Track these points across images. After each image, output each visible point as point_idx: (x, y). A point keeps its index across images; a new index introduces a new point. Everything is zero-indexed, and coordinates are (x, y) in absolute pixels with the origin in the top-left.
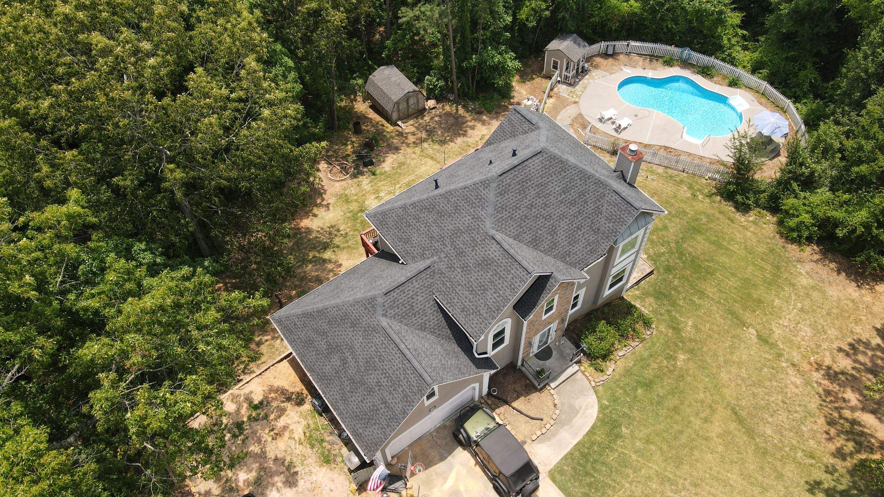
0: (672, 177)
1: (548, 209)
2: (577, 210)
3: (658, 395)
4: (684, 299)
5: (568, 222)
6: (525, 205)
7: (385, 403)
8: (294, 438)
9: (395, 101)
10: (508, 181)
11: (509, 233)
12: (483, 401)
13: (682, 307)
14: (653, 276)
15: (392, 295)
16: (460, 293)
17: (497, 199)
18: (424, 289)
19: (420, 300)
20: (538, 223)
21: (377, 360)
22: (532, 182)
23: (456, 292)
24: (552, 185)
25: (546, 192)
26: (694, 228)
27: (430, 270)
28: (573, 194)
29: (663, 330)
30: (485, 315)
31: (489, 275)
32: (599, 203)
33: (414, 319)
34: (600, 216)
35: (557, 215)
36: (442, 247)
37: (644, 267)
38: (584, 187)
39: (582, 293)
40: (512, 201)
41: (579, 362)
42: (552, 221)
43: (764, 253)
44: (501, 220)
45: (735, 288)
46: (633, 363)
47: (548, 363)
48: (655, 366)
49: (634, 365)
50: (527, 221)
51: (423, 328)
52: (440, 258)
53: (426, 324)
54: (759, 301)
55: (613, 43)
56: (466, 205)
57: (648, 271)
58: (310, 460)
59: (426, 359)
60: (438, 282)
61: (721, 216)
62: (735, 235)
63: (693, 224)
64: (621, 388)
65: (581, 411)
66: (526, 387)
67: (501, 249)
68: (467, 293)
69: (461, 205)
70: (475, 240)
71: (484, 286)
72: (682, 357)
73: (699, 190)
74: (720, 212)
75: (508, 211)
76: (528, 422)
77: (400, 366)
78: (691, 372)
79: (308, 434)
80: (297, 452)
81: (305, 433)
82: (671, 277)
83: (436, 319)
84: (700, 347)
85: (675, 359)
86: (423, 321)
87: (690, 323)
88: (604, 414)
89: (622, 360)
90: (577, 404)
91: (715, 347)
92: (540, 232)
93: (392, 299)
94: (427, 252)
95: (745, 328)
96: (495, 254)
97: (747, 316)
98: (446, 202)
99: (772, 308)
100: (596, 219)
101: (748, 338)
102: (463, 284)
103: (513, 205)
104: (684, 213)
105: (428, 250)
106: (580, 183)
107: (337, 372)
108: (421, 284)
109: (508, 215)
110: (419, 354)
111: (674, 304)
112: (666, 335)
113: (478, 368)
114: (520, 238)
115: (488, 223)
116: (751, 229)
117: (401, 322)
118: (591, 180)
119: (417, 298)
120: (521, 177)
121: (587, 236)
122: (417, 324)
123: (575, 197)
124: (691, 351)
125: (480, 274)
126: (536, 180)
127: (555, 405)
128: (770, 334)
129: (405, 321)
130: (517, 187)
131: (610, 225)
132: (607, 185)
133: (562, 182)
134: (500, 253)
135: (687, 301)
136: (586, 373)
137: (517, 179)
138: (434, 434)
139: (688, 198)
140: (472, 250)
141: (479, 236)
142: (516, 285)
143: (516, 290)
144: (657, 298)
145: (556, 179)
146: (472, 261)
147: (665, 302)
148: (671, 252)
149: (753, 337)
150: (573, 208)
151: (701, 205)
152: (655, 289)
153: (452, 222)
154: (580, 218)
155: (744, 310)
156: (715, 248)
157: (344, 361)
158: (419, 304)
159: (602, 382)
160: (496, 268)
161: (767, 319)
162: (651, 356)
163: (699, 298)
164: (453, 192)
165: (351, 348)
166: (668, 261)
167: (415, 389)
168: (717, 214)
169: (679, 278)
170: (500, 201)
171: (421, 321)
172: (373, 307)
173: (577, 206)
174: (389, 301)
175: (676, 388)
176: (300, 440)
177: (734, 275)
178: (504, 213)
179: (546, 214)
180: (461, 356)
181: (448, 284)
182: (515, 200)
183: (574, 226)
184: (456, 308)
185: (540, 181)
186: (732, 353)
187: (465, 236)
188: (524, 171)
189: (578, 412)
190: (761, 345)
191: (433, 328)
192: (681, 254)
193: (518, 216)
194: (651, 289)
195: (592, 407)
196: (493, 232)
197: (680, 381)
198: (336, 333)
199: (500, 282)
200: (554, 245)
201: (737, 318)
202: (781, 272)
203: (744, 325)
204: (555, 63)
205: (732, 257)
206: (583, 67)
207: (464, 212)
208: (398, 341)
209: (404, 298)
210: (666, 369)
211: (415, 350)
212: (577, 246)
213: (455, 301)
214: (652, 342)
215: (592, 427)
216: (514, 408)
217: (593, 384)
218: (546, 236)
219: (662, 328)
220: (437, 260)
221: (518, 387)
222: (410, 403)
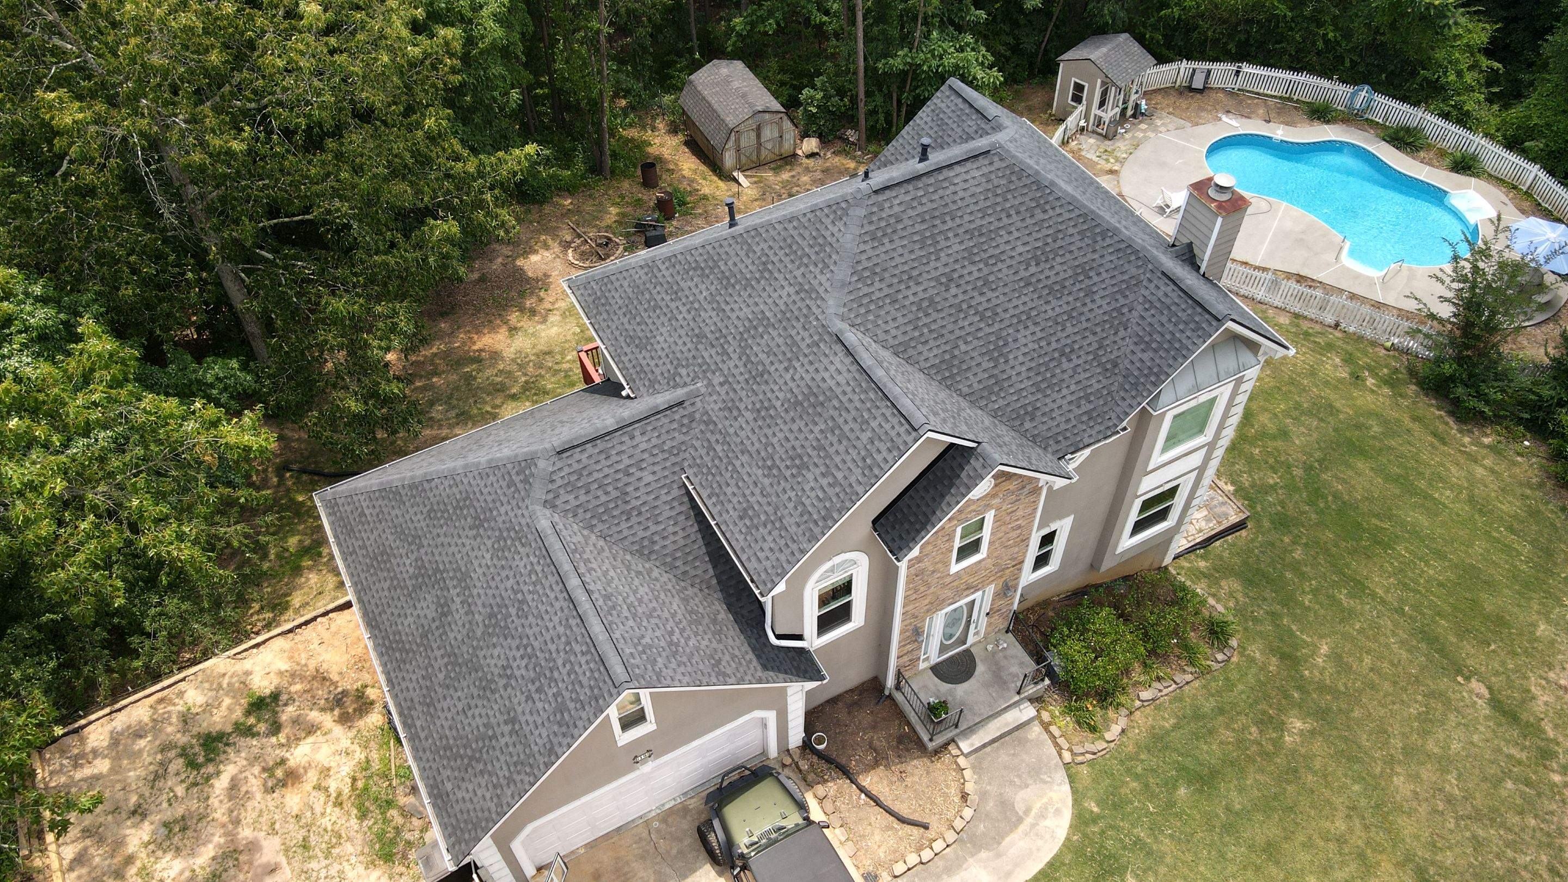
0: (1310, 335)
1: (990, 294)
2: (1065, 308)
3: (1228, 809)
4: (1315, 592)
5: (1039, 335)
6: (934, 274)
7: (513, 721)
8: (326, 789)
9: (731, 126)
10: (897, 209)
11: (882, 336)
12: (788, 761)
13: (1308, 609)
14: (1244, 533)
15: (577, 456)
16: (743, 472)
17: (862, 247)
18: (661, 456)
19: (646, 481)
20: (961, 324)
21: (513, 611)
22: (958, 221)
23: (735, 470)
24: (1006, 238)
25: (991, 252)
26: (1349, 442)
27: (681, 412)
28: (1058, 268)
29: (1258, 655)
30: (793, 529)
31: (816, 430)
32: (1122, 301)
33: (624, 525)
34: (1122, 333)
35: (1012, 312)
36: (718, 359)
37: (1224, 509)
38: (1090, 256)
39: (1064, 527)
40: (899, 260)
41: (1036, 700)
42: (997, 326)
43: (1515, 517)
44: (865, 301)
45: (1441, 585)
46: (1172, 721)
47: (961, 690)
48: (1228, 736)
49: (1176, 727)
50: (935, 315)
51: (644, 551)
52: (710, 384)
53: (654, 543)
54: (1499, 622)
55: (1206, 66)
56: (787, 260)
57: (1234, 519)
58: (349, 848)
59: (631, 623)
60: (697, 444)
61: (1415, 426)
62: (1449, 470)
63: (1348, 434)
64: (1137, 777)
65: (1029, 821)
66: (900, 741)
67: (854, 368)
68: (760, 472)
69: (775, 259)
70: (795, 343)
71: (800, 457)
72: (1298, 724)
73: (1371, 370)
74: (1415, 419)
75: (888, 281)
76: (889, 828)
77: (561, 630)
78: (1317, 764)
79: (360, 784)
80: (326, 822)
81: (354, 780)
82: (1286, 540)
83: (681, 534)
84: (1344, 706)
85: (1281, 727)
86: (648, 533)
87: (1324, 649)
88: (1085, 836)
89: (1148, 710)
90: (1021, 798)
91: (1382, 712)
92: (963, 348)
93: (576, 466)
94: (683, 372)
95: (1459, 679)
96: (839, 378)
97: (1469, 652)
98: (742, 254)
99: (1529, 642)
100: (1112, 338)
101: (1468, 701)
102: (753, 450)
103: (901, 268)
104: (1331, 409)
105: (687, 366)
106: (1079, 244)
107: (424, 636)
108: (654, 441)
109: (886, 291)
110: (614, 608)
111: (1288, 601)
112: (1262, 669)
113: (765, 667)
114: (911, 352)
115: (831, 302)
116: (1487, 462)
117: (591, 527)
118: (1108, 241)
119: (639, 474)
120: (930, 206)
121: (1083, 376)
122: (631, 539)
123: (1062, 275)
124: (1322, 714)
125: (795, 427)
126: (967, 218)
127: (964, 797)
128: (1523, 701)
129: (600, 526)
130: (918, 227)
131: (1146, 356)
132: (1147, 260)
133: (1035, 235)
134: (849, 376)
135: (1322, 598)
136: (1053, 729)
137: (920, 209)
138: (656, 824)
139: (1340, 381)
140: (786, 369)
141: (806, 334)
142: (879, 458)
143: (876, 471)
144: (1249, 582)
145: (1019, 224)
146: (781, 395)
147: (1268, 594)
148: (1291, 488)
149: (1480, 702)
150: (1054, 303)
151: (1370, 398)
152: (1245, 563)
153: (750, 301)
154: (1070, 330)
155: (1461, 637)
156: (1398, 491)
157: (444, 610)
158: (643, 490)
159: (1089, 756)
160: (836, 414)
161: (1516, 665)
162: (1221, 711)
163: (1351, 596)
164: (762, 231)
165: (464, 578)
166: (1282, 503)
167: (584, 693)
168: (1407, 421)
169: (1306, 545)
170: (871, 253)
171: (641, 534)
172: (526, 481)
173: (1065, 299)
174: (567, 470)
175: (1275, 797)
176: (339, 795)
177: (1441, 555)
178: (877, 285)
179: (985, 305)
180: (731, 633)
181: (719, 448)
182: (907, 257)
183: (1054, 345)
184: (730, 507)
185: (979, 222)
186: (1424, 733)
187: (774, 333)
188: (941, 192)
189: (1020, 820)
190: (1500, 725)
191: (672, 554)
192: (1316, 493)
193: (912, 299)
194: (1237, 560)
195: (1058, 812)
196: (839, 325)
197: (1289, 782)
198: (439, 541)
199: (841, 449)
200: (996, 385)
201: (1442, 651)
202: (1555, 564)
203: (1459, 672)
204: (1079, 88)
205: (1436, 515)
206: (1137, 106)
207: (780, 277)
208: (566, 567)
209: (606, 471)
210: (1254, 748)
211: (607, 597)
212: (1055, 395)
213: (729, 491)
214: (1227, 679)
215: (1050, 864)
216: (862, 789)
217: (1067, 756)
218: (979, 359)
219: (1256, 650)
220: (703, 390)
221: (880, 740)
222: (569, 729)
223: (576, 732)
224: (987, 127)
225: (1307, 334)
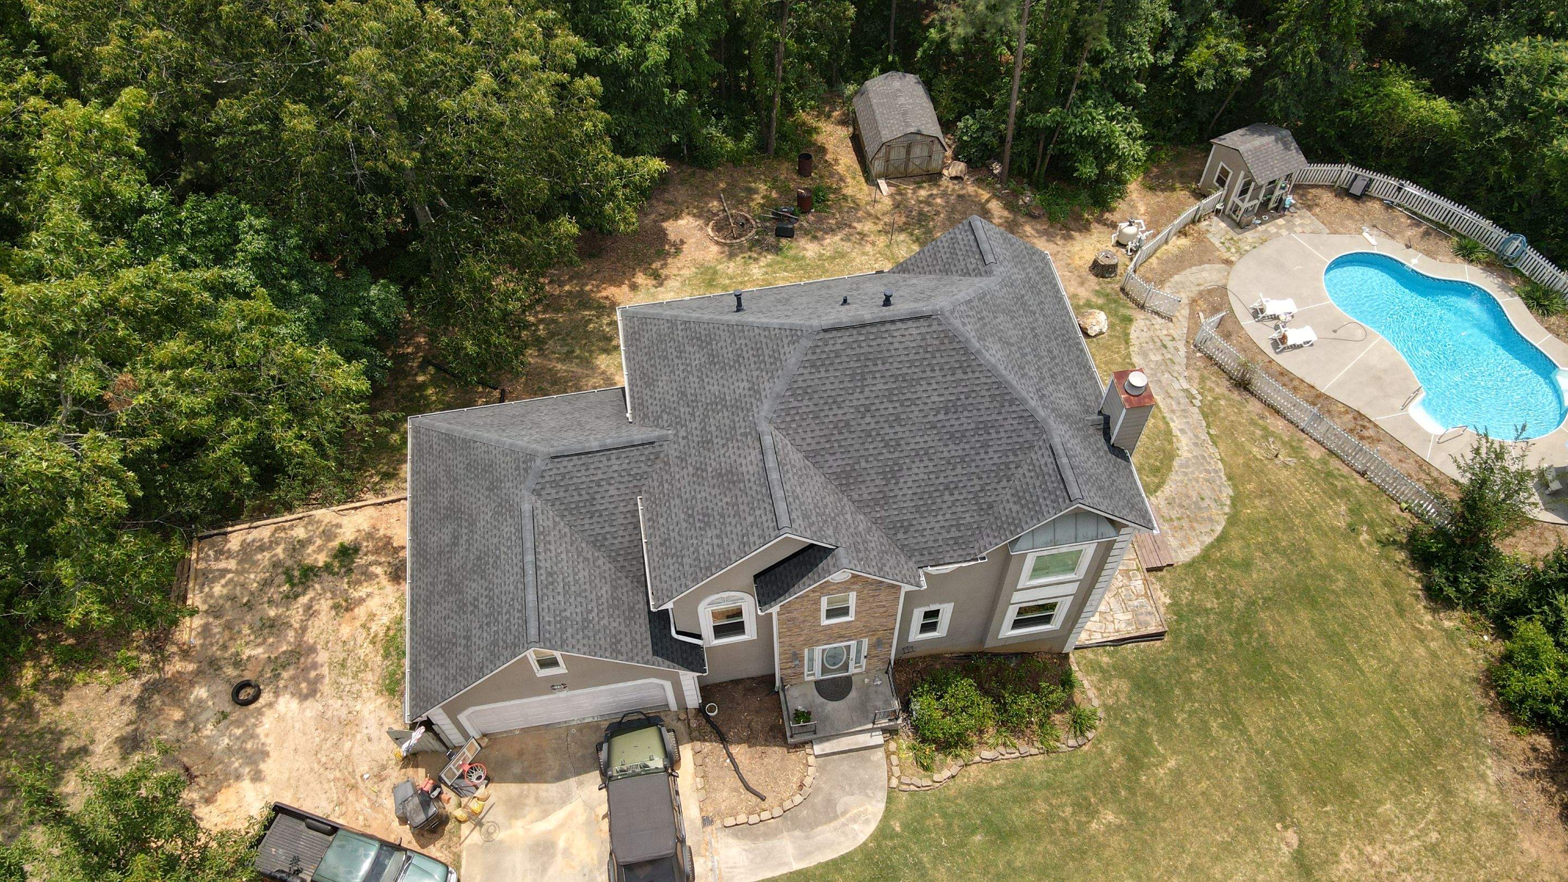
0: (1333, 476)
1: (898, 429)
2: (960, 453)
3: (1009, 863)
4: (1192, 713)
5: (931, 469)
6: (855, 403)
7: (468, 638)
8: (369, 629)
9: (884, 140)
10: (838, 347)
11: (798, 441)
12: (683, 716)
13: (1177, 726)
14: (1158, 643)
15: (565, 463)
16: (674, 510)
17: (802, 371)
18: (627, 478)
19: (611, 493)
20: (867, 446)
21: (491, 561)
22: (887, 366)
23: (669, 508)
24: (925, 387)
25: (909, 396)
26: (1307, 589)
27: (650, 449)
28: (963, 420)
29: (1109, 751)
30: (687, 567)
31: (725, 500)
32: (1012, 458)
33: (587, 521)
34: (1004, 483)
35: (912, 446)
36: (688, 417)
37: (1148, 618)
38: (994, 417)
39: (947, 609)
40: (829, 386)
41: (891, 732)
42: (897, 454)
43: (1428, 704)
44: (793, 412)
45: (1314, 742)
46: (1001, 781)
47: (831, 706)
48: (1042, 807)
49: (1002, 787)
50: (846, 435)
51: (597, 543)
52: (676, 435)
53: (606, 539)
54: (1350, 790)
55: (1369, 175)
56: (752, 359)
57: (1152, 629)
58: (369, 676)
59: (561, 598)
60: (655, 476)
61: (1383, 593)
62: (1387, 641)
63: (1309, 581)
64: (945, 815)
65: (843, 819)
66: (771, 730)
67: (761, 464)
68: (683, 516)
69: (746, 356)
70: (734, 428)
71: (709, 516)
72: (1110, 817)
73: (1371, 525)
74: (1386, 584)
75: (815, 401)
76: (736, 790)
77: (512, 588)
78: (1107, 853)
79: (391, 633)
80: (361, 653)
81: (389, 629)
82: (1193, 660)
83: (628, 538)
84: (1159, 815)
85: (1093, 813)
86: (603, 531)
87: (1172, 763)
88: (879, 846)
89: (984, 767)
90: (844, 801)
91: (1190, 829)
92: (863, 464)
93: (562, 470)
94: (665, 417)
95: (1279, 826)
96: (750, 468)
97: (1301, 808)
98: (729, 341)
99: (1366, 814)
100: (993, 485)
101: (1274, 846)
102: (684, 497)
103: (829, 393)
104: (1307, 553)
105: (669, 414)
106: (987, 405)
107: (440, 553)
108: (625, 466)
109: (812, 408)
110: (552, 583)
111: (1164, 713)
112: (1105, 763)
113: (655, 653)
114: (819, 458)
115: (766, 407)
116: (1433, 645)
117: (563, 516)
118: (1014, 408)
119: (607, 487)
120: (867, 349)
121: (960, 509)
122: (589, 532)
123: (965, 427)
124: (1136, 816)
125: (713, 493)
126: (896, 365)
127: (801, 786)
128: (1326, 862)
129: (569, 517)
130: (852, 364)
131: (1015, 508)
132: (1043, 431)
133: (951, 390)
134: (756, 469)
135: (1196, 720)
136: (894, 759)
137: (858, 351)
138: (574, 731)
139: (1333, 529)
140: (723, 446)
141: (743, 424)
142: (752, 539)
143: (747, 549)
144: (1137, 687)
145: (940, 379)
146: (714, 464)
147: (1149, 703)
148: (1225, 615)
149: (1285, 849)
150: (952, 447)
151: (1354, 552)
152: (1144, 669)
153: (721, 381)
154: (959, 470)
155: (1303, 791)
156: (1323, 647)
157: (455, 541)
158: (607, 499)
159: (913, 788)
160: (739, 493)
161: (1341, 831)
162: (1048, 786)
163: (1223, 727)
164: (746, 329)
165: (472, 524)
166: (1208, 628)
168: (1377, 585)
169: (1209, 670)
170: (807, 377)
171: (598, 531)
172: (526, 470)
173: (962, 445)
174: (555, 471)
175: (1056, 867)
176: (376, 636)
177: (1329, 715)
178: (806, 402)
179: (892, 436)
180: (641, 621)
181: (666, 486)
182: (836, 385)
183: (941, 480)
184: (658, 533)
185: (905, 370)
186: (1216, 859)
187: (726, 414)
188: (879, 341)
189: (836, 817)
190: (1290, 874)
191: (617, 551)
192: (1245, 627)
193: (831, 418)
194: (1138, 665)
195: (867, 821)
196: (764, 427)
197: (1073, 859)
198: (468, 489)
199: (734, 523)
200: (883, 499)
201: (1277, 799)
202: (1439, 755)
203: (1282, 819)
204: (1224, 173)
205: (1348, 679)
207: (744, 371)
208: (529, 544)
209: (584, 479)
210: (1060, 824)
211: (550, 574)
212: (930, 519)
213: (662, 521)
214: (1069, 762)
215: (843, 857)
216: (730, 755)
217: (894, 783)
218: (874, 477)
219: (1108, 748)
220: (671, 437)
221: (758, 723)
222: (494, 658)
223: (498, 663)
224: (982, 269)
225: (1329, 474)
